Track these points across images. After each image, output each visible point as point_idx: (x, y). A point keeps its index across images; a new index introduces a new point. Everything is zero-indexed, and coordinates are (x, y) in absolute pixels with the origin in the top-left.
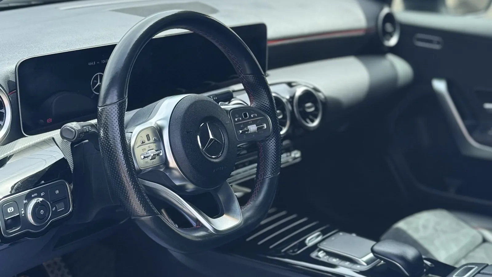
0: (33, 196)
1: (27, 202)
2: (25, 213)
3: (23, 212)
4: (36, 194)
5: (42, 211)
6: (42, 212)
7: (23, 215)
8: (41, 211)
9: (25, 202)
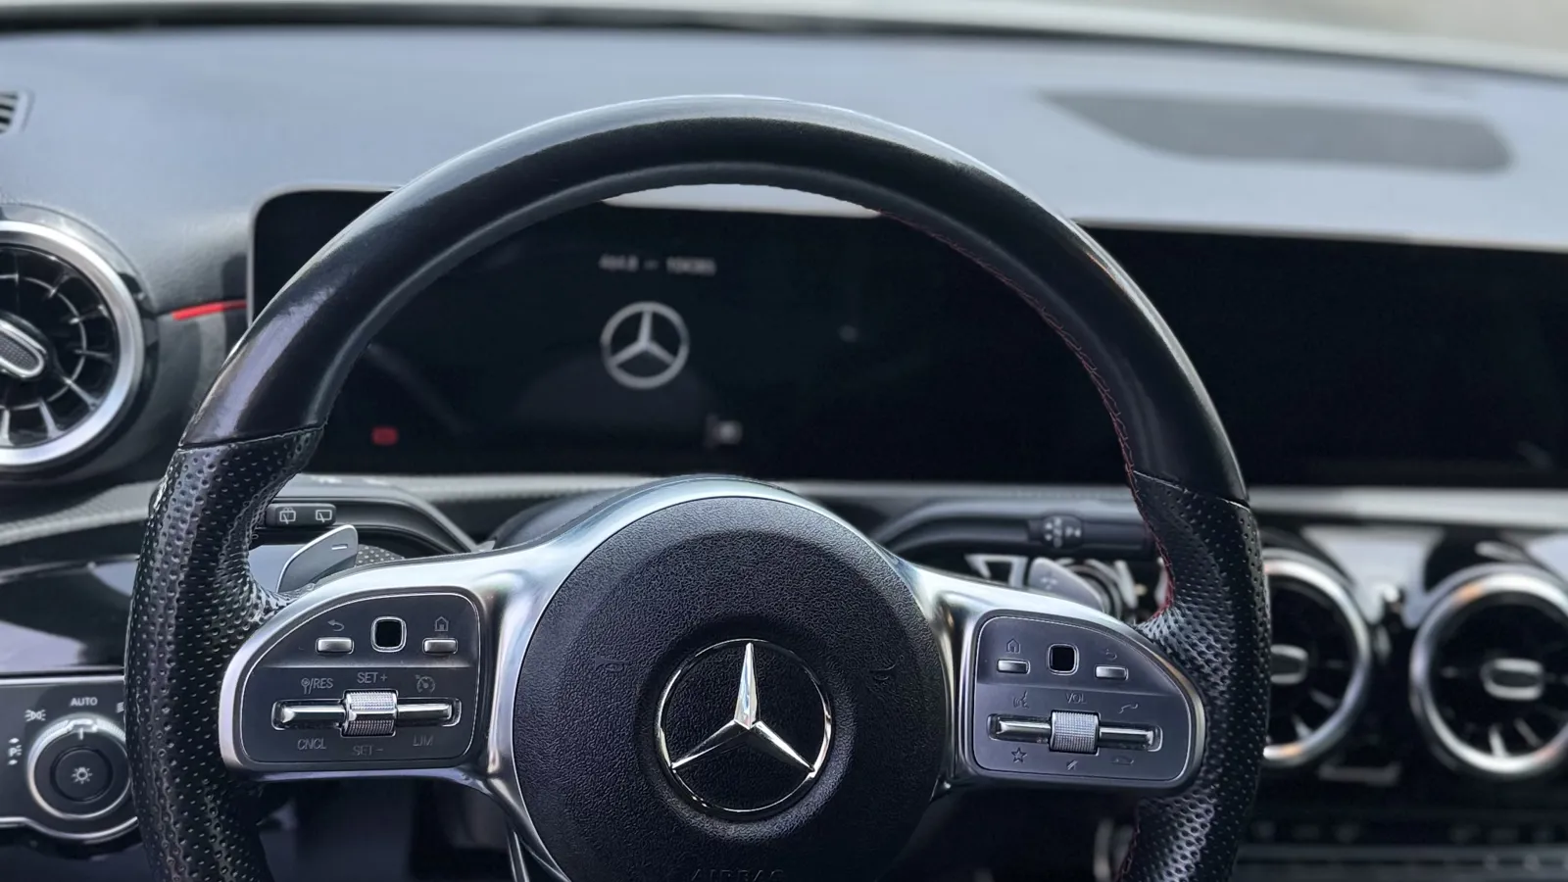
0: (74, 702)
1: (40, 718)
2: (22, 759)
3: (12, 751)
4: (92, 701)
5: (82, 770)
6: (82, 775)
7: (13, 762)
8: (78, 767)
9: (33, 715)
